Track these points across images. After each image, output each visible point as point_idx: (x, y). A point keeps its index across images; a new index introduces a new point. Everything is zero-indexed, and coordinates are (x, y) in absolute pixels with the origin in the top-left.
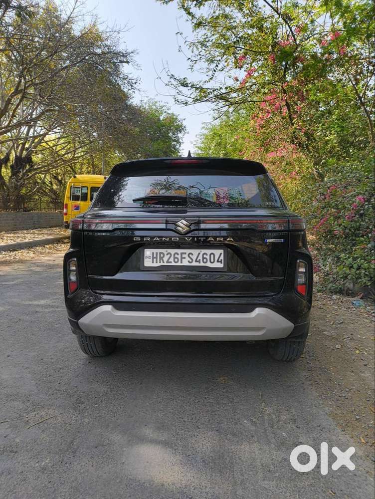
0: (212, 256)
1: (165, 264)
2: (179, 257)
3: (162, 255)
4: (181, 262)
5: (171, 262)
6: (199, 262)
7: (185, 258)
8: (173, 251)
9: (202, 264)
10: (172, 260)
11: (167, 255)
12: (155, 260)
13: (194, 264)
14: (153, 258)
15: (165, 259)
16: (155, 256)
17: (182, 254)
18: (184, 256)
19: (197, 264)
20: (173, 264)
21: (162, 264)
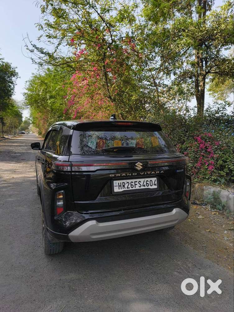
0: (151, 181)
1: (126, 189)
2: (134, 184)
3: (124, 184)
4: (135, 187)
5: (129, 188)
6: (145, 186)
7: (137, 184)
8: (130, 181)
9: (146, 187)
10: (130, 186)
11: (127, 183)
12: (120, 187)
13: (142, 187)
14: (119, 186)
15: (126, 186)
16: (120, 185)
17: (135, 182)
18: (136, 183)
19: (144, 187)
20: (131, 189)
21: (124, 189)
